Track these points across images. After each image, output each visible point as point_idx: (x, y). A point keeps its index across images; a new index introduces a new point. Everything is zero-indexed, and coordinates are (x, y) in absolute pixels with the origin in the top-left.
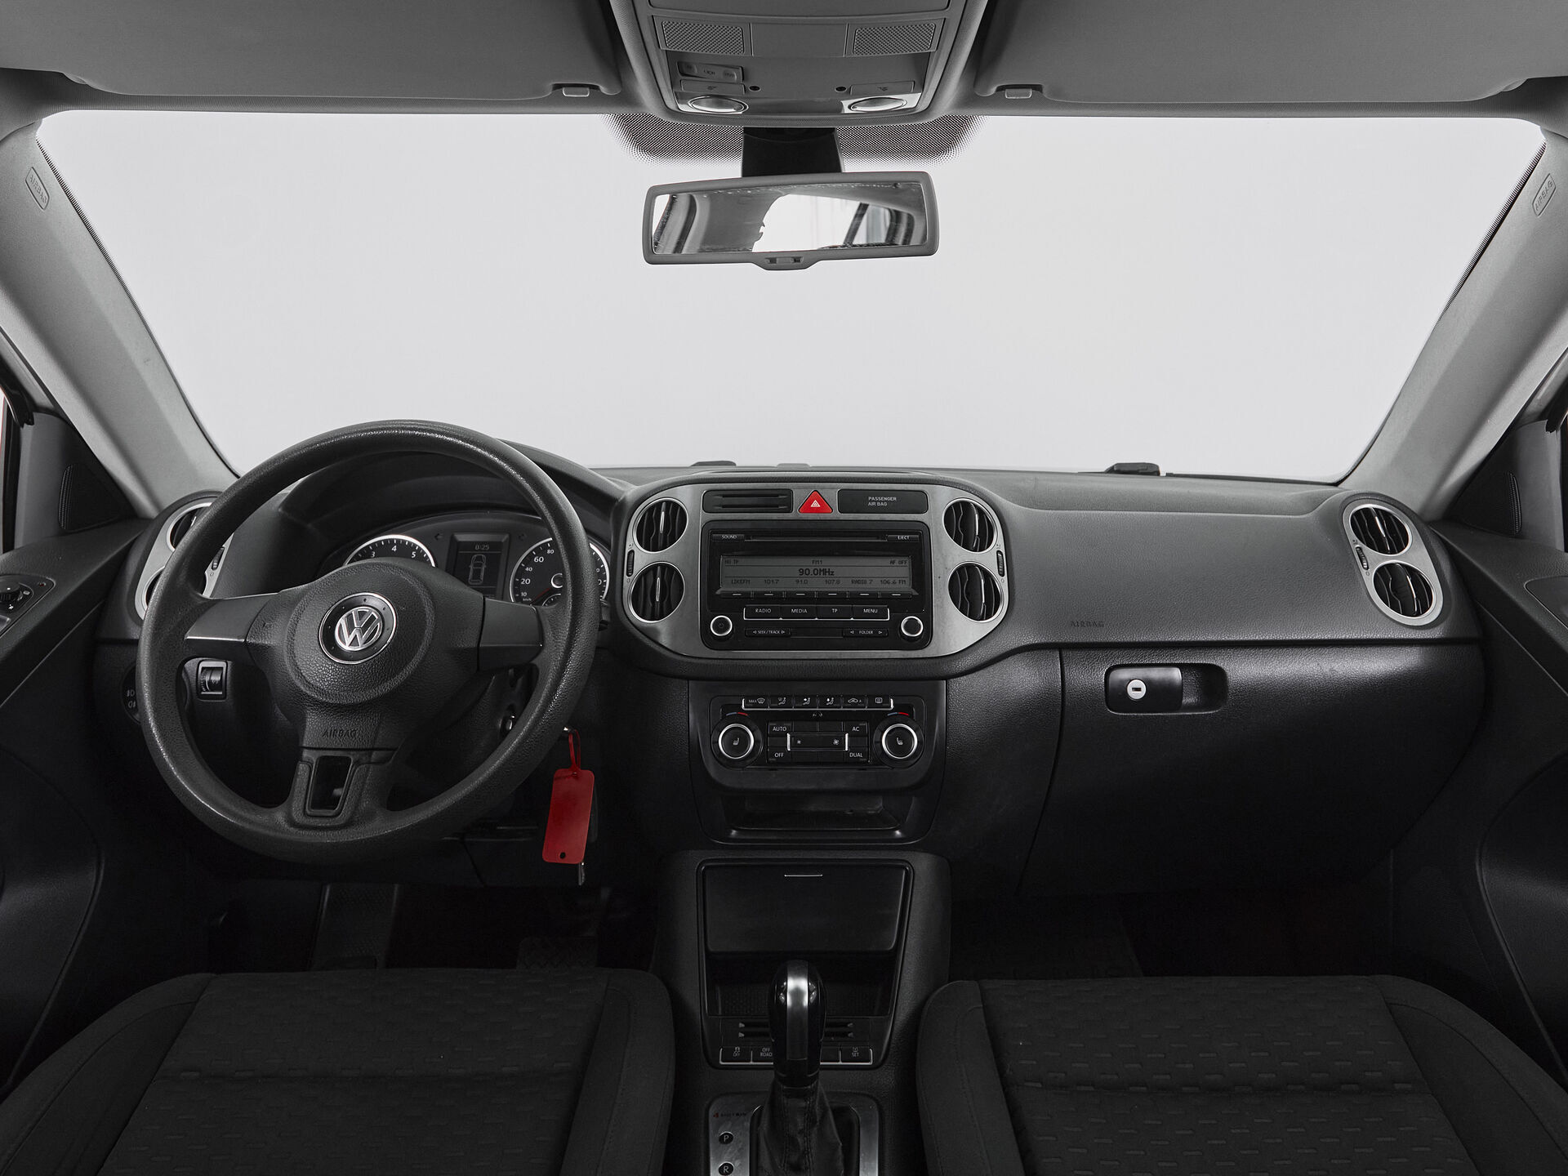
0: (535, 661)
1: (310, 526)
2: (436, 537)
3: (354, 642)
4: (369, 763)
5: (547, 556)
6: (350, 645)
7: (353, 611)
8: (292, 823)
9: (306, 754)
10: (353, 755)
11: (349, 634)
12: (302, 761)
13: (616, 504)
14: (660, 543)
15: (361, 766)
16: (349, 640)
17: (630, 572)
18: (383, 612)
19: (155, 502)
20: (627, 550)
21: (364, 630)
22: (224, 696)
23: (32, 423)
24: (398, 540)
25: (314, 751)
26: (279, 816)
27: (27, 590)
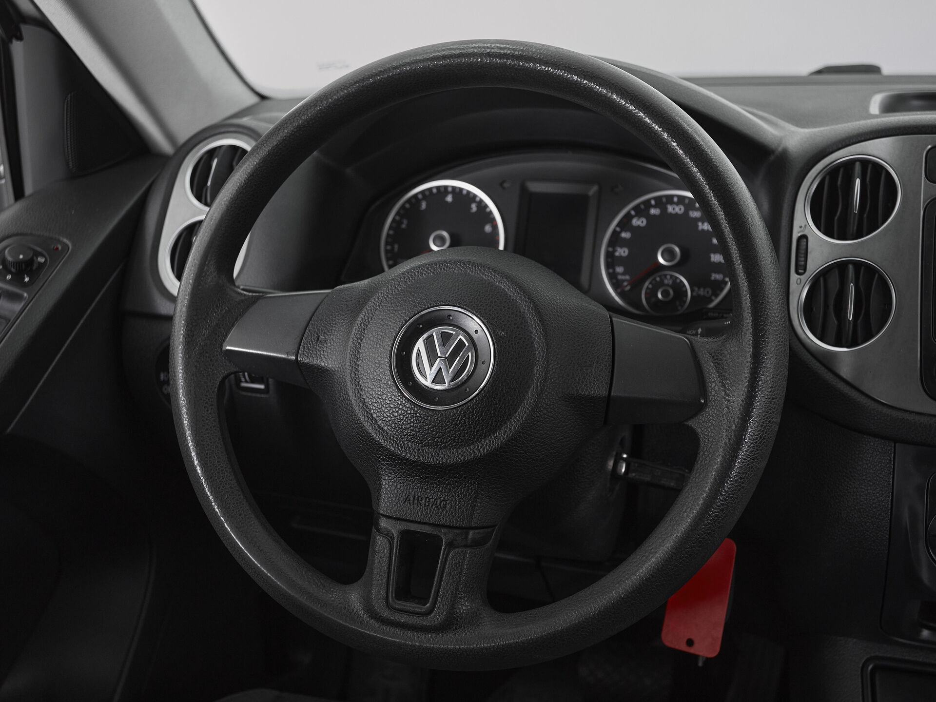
0: (691, 423)
1: (349, 171)
2: (501, 184)
3: (438, 379)
4: (466, 546)
5: (650, 218)
6: (433, 382)
7: (435, 332)
8: (373, 614)
9: (384, 523)
10: (445, 534)
11: (431, 365)
12: (378, 530)
13: (772, 158)
14: (853, 227)
15: (456, 550)
16: (431, 373)
17: (801, 268)
18: (475, 336)
19: (170, 136)
20: (796, 235)
21: (450, 360)
22: (266, 391)
23: (20, 38)
24: (454, 188)
25: (394, 522)
26: (354, 597)
27: (43, 255)
